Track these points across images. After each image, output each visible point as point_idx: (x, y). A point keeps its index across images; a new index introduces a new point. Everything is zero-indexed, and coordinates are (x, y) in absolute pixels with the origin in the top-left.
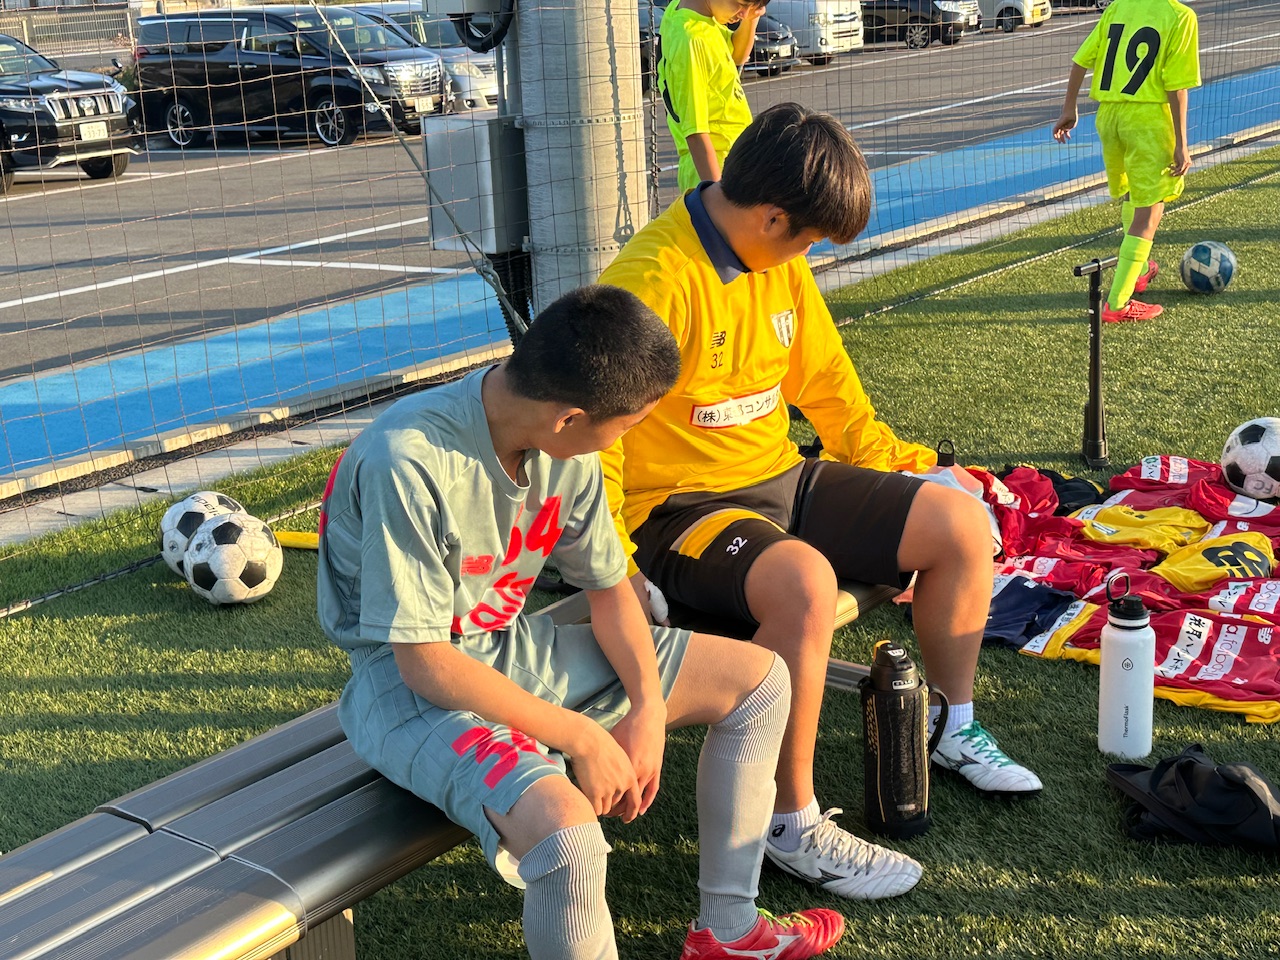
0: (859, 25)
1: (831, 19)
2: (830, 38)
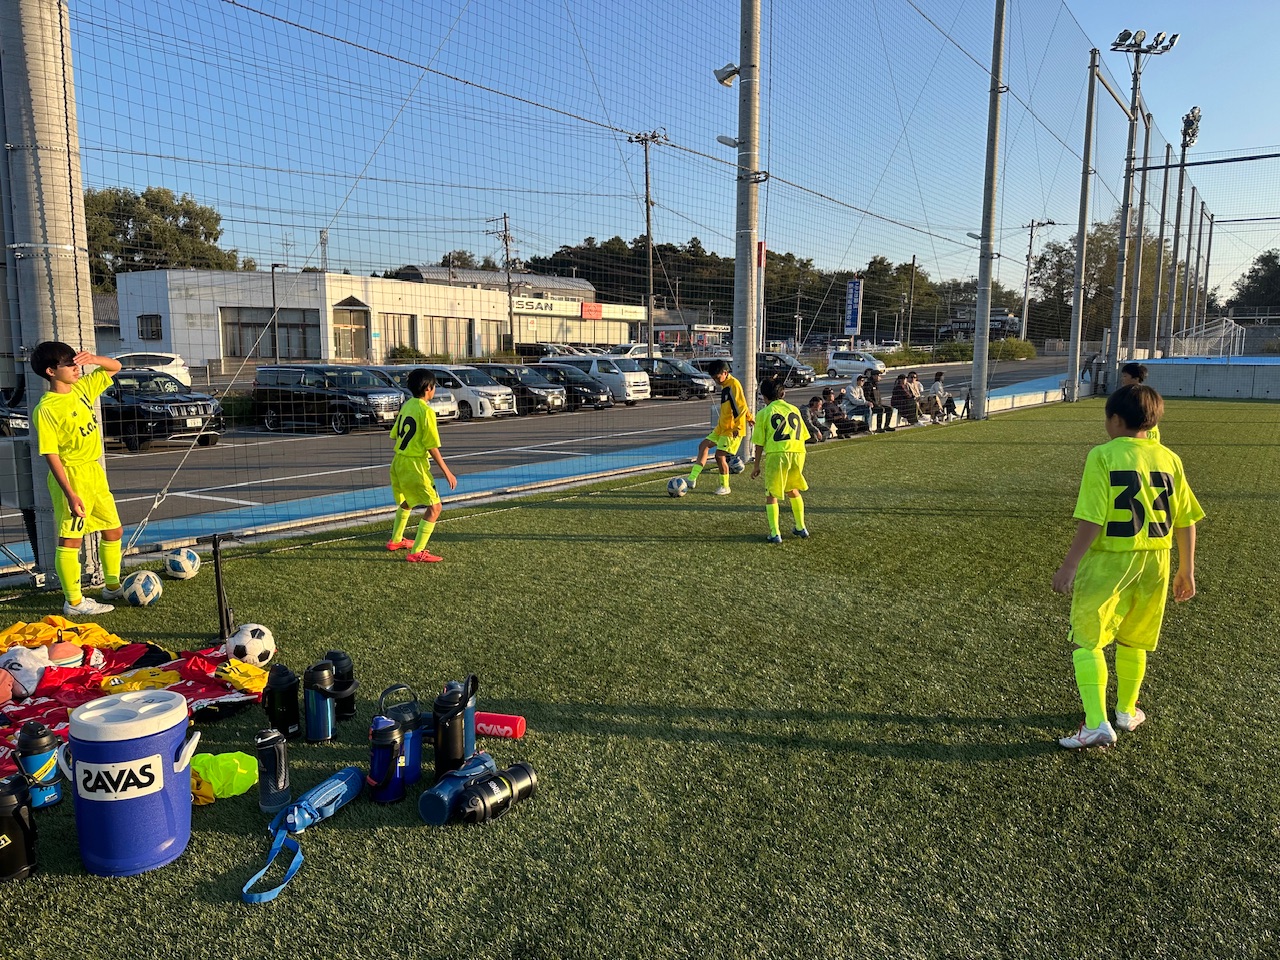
0: (649, 388)
1: (632, 384)
2: (631, 393)
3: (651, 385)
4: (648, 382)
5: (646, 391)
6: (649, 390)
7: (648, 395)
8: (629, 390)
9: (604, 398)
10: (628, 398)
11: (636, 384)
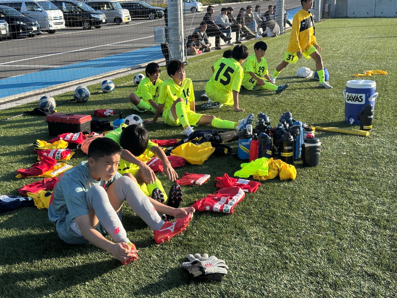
0: (63, 21)
1: (53, 18)
2: (53, 25)
3: (65, 19)
4: (63, 17)
5: (62, 23)
6: (64, 23)
7: (63, 26)
8: (51, 23)
9: (35, 28)
10: (51, 28)
11: (55, 18)
